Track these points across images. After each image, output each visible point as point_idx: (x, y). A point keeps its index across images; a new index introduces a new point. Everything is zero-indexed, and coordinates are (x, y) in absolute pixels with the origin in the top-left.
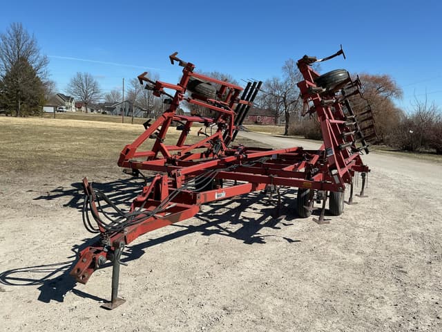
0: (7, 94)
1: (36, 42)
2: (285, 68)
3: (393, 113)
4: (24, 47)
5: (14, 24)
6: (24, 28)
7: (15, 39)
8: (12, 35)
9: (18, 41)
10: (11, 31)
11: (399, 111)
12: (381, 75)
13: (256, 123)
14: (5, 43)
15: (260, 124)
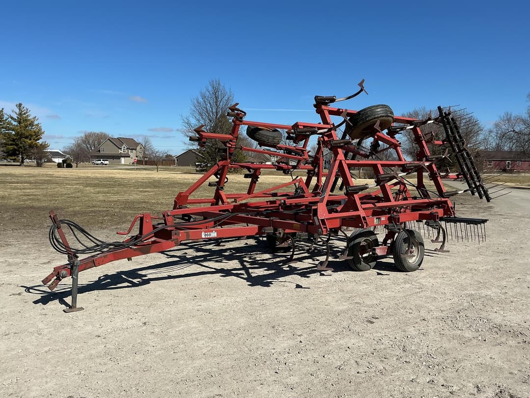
0: (208, 152)
1: (233, 98)
4: (221, 103)
5: (213, 81)
6: (222, 84)
7: (214, 97)
8: (211, 92)
9: (217, 98)
10: (210, 88)
13: (505, 171)
14: (205, 101)
15: (511, 171)
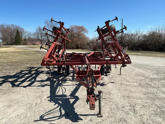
2: (45, 23)
3: (85, 38)
11: (87, 38)
12: (81, 26)
13: (34, 44)
15: (35, 44)
